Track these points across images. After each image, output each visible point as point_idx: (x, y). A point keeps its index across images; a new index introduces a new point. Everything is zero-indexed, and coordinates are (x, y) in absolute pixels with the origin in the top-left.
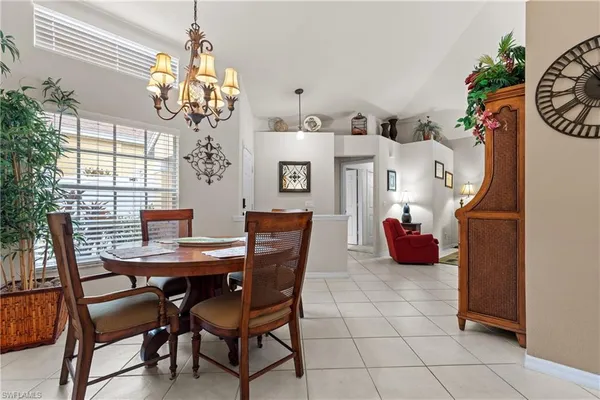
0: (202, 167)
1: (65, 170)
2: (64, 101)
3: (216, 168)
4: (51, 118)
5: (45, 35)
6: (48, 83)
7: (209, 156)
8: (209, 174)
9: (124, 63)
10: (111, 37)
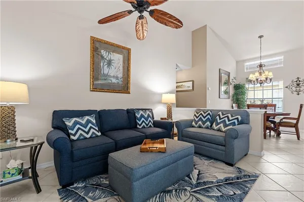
3: (301, 89)
4: (246, 86)
5: (247, 69)
6: (247, 78)
7: (298, 85)
8: (298, 92)
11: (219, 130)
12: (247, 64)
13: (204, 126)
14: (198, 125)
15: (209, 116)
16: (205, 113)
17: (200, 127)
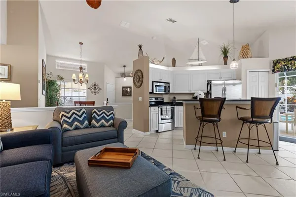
0: (93, 90)
1: (62, 93)
2: (61, 79)
3: (97, 91)
4: (59, 83)
5: (58, 66)
6: (58, 76)
7: (95, 87)
8: (95, 92)
9: (74, 68)
10: (71, 63)
11: (103, 126)
12: (57, 61)
13: (82, 127)
14: (74, 126)
15: (84, 115)
16: (79, 112)
17: (77, 128)
